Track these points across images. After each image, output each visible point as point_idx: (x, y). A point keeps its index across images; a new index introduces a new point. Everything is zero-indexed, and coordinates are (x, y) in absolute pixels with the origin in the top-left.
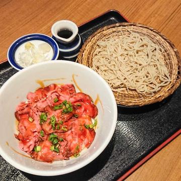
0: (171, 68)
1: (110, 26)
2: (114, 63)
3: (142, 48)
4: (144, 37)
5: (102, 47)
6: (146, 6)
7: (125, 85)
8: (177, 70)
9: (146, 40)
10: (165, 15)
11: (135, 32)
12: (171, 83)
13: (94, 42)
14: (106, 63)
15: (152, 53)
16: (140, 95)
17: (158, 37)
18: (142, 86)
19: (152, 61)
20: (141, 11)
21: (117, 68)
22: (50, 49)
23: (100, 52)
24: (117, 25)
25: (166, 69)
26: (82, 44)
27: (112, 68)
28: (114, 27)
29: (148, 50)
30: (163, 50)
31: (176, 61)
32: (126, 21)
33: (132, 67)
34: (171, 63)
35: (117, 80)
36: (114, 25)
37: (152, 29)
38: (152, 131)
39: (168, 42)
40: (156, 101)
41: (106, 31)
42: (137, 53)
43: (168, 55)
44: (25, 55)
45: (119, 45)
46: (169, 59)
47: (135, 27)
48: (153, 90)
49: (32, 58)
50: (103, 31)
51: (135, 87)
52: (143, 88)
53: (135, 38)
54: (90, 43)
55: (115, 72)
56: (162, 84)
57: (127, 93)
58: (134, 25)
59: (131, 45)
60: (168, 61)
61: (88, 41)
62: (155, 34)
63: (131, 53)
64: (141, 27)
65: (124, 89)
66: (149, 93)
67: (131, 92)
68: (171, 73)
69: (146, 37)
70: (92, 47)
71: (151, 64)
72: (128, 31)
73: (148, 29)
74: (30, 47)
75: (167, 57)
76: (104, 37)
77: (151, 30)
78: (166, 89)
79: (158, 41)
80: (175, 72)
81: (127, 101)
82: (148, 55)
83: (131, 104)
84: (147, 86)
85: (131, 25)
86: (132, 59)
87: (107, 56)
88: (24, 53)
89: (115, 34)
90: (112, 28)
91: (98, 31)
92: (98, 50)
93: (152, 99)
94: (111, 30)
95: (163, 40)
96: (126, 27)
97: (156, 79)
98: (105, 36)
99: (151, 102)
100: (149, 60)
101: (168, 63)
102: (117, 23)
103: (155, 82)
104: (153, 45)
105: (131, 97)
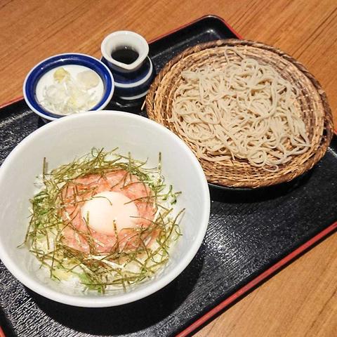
0: (312, 124)
1: (205, 45)
2: (211, 112)
3: (261, 87)
4: (266, 67)
5: (190, 83)
6: (273, 11)
7: (229, 151)
8: (323, 128)
9: (270, 73)
10: (306, 29)
11: (251, 57)
12: (311, 151)
13: (176, 72)
14: (197, 110)
15: (280, 96)
16: (255, 169)
17: (292, 68)
18: (259, 154)
19: (278, 111)
20: (263, 19)
21: (215, 121)
22: (99, 82)
23: (185, 91)
24: (219, 42)
25: (303, 124)
26: (154, 75)
27: (207, 120)
28: (213, 47)
29: (273, 90)
30: (299, 91)
31: (322, 113)
32: (235, 37)
33: (242, 119)
34: (312, 115)
35: (214, 141)
36: (213, 43)
37: (281, 53)
38: (273, 234)
39: (308, 77)
40: (283, 180)
41: (199, 53)
42: (252, 95)
43: (308, 100)
44: (55, 89)
45: (222, 79)
46: (310, 109)
47: (251, 47)
48: (278, 162)
49: (67, 95)
50: (193, 52)
51: (246, 155)
52: (259, 157)
53: (250, 67)
54: (169, 73)
55: (211, 127)
56: (294, 152)
57: (231, 165)
58: (249, 45)
59: (243, 80)
60: (307, 111)
61: (164, 70)
62: (286, 62)
63: (241, 94)
64: (261, 48)
65: (227, 158)
66: (271, 165)
67: (239, 164)
68: (311, 132)
69: (269, 67)
70: (172, 81)
71: (276, 115)
72: (238, 55)
73: (274, 52)
74: (64, 76)
75: (306, 104)
76: (195, 65)
77: (280, 55)
78: (301, 161)
79: (290, 74)
80: (319, 131)
81: (230, 178)
82: (271, 99)
83: (238, 184)
84: (268, 154)
85: (243, 44)
86: (242, 106)
87: (198, 99)
88: (53, 87)
89: (214, 59)
90: (209, 48)
91: (185, 53)
92: (183, 87)
93: (276, 176)
94: (207, 52)
95: (300, 73)
96: (235, 48)
97: (285, 143)
98: (195, 62)
99: (273, 181)
100: (273, 108)
101: (307, 114)
102: (218, 39)
103: (281, 147)
104: (282, 81)
105: (239, 173)
